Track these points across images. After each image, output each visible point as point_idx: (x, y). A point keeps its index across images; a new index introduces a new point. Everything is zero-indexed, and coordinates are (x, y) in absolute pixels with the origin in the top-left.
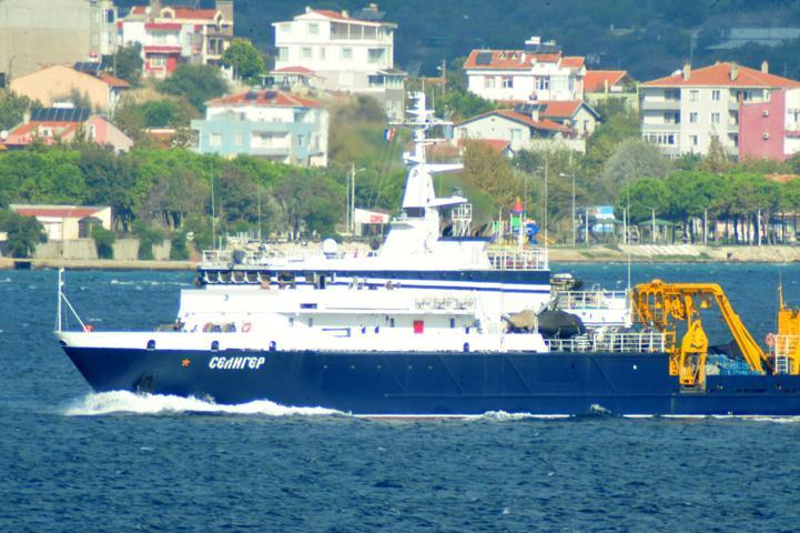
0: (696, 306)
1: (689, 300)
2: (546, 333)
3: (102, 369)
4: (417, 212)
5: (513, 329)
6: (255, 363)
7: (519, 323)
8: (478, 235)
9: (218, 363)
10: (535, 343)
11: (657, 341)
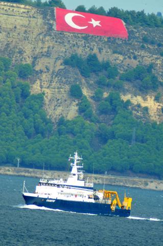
0: (111, 195)
1: (110, 194)
2: (94, 199)
3: (28, 200)
4: (74, 175)
5: (89, 198)
6: (54, 201)
7: (91, 197)
8: (84, 179)
9: (48, 201)
10: (93, 201)
11: (109, 202)
